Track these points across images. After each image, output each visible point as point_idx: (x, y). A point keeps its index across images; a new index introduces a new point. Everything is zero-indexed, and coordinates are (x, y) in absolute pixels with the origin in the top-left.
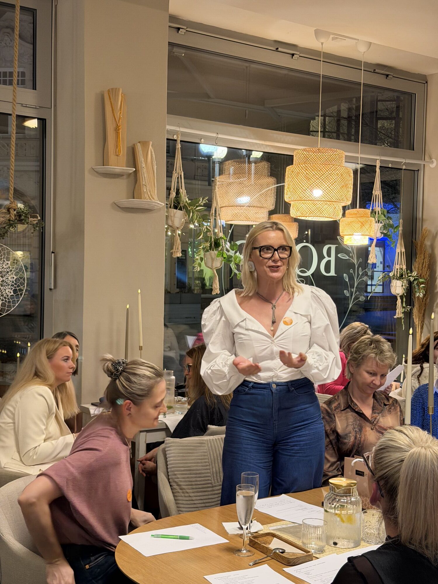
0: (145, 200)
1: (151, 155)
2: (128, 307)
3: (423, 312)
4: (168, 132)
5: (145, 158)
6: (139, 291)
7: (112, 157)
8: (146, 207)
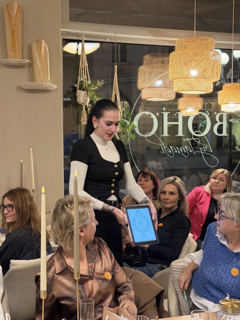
0: (39, 83)
1: (45, 50)
2: (22, 161)
4: (63, 33)
5: (39, 51)
6: (31, 150)
7: (10, 53)
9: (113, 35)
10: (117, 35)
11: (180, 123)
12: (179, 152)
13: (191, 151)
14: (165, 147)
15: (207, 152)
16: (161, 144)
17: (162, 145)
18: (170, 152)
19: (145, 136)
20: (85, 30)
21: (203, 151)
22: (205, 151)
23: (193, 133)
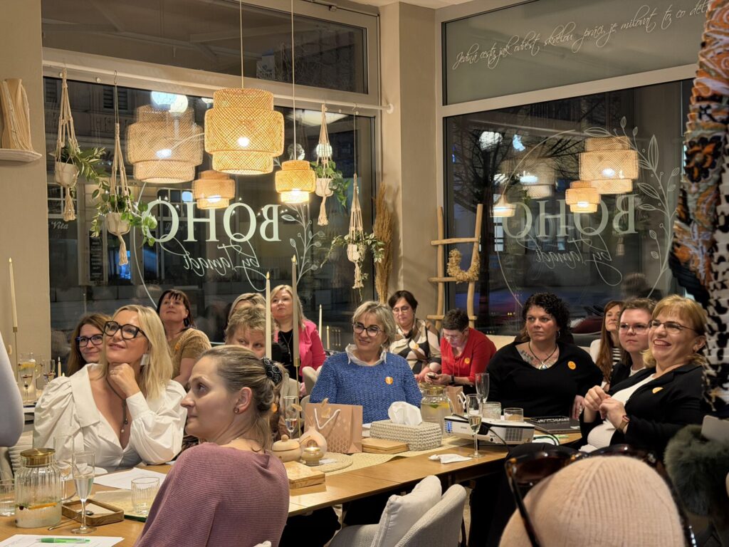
0: (16, 150)
1: (22, 95)
3: (385, 280)
6: (10, 260)
8: (17, 158)
9: (112, 73)
10: (119, 74)
11: (211, 220)
12: (212, 267)
13: (229, 266)
14: (190, 259)
15: (252, 266)
16: (185, 253)
17: (186, 257)
18: (199, 267)
19: (161, 241)
20: (68, 63)
21: (246, 266)
22: (249, 265)
23: (232, 237)
